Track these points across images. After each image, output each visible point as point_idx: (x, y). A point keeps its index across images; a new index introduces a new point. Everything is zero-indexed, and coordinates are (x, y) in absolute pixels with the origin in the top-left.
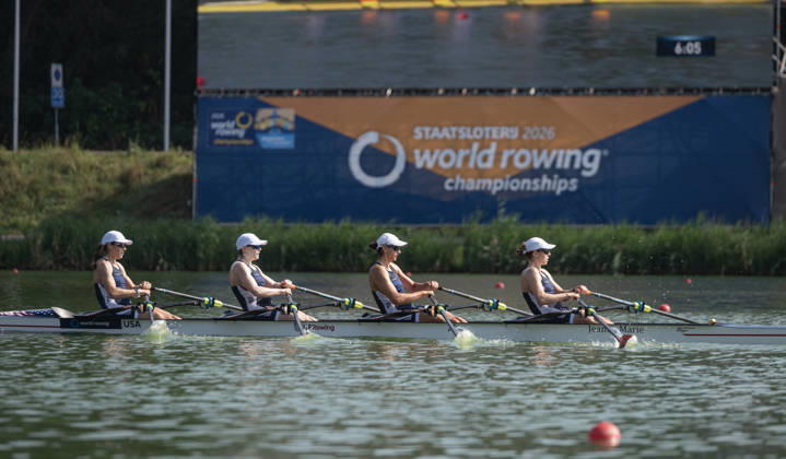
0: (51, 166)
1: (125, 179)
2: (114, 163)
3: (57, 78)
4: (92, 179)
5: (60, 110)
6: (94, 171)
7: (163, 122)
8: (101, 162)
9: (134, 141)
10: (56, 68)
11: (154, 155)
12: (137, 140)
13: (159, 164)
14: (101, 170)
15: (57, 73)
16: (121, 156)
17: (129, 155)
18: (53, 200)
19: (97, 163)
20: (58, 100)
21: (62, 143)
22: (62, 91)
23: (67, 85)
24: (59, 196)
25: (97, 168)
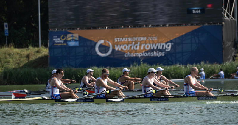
0: (5, 54)
1: (28, 56)
2: (24, 51)
3: (6, 27)
4: (18, 56)
5: (7, 36)
6: (18, 55)
7: (39, 39)
8: (20, 52)
9: (30, 45)
10: (6, 24)
11: (36, 49)
12: (31, 45)
13: (38, 52)
14: (20, 54)
15: (6, 25)
16: (26, 50)
17: (29, 49)
18: (6, 64)
19: (19, 52)
20: (7, 33)
21: (8, 46)
22: (8, 31)
23: (9, 29)
24: (8, 62)
25: (19, 54)
